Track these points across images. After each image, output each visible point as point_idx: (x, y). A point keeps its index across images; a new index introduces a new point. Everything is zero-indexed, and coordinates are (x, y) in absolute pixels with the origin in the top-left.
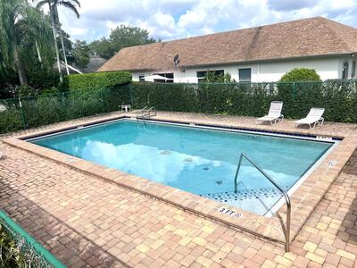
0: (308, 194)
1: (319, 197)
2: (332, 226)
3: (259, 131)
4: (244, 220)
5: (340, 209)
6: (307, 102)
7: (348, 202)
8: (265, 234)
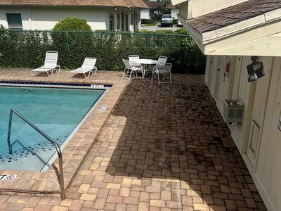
0: (82, 140)
1: (92, 141)
2: (103, 164)
3: (35, 83)
4: (17, 181)
5: (109, 148)
6: (81, 52)
7: (116, 140)
8: (40, 189)
